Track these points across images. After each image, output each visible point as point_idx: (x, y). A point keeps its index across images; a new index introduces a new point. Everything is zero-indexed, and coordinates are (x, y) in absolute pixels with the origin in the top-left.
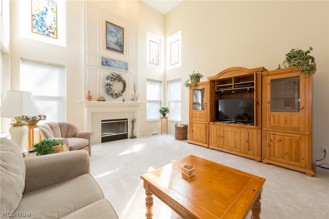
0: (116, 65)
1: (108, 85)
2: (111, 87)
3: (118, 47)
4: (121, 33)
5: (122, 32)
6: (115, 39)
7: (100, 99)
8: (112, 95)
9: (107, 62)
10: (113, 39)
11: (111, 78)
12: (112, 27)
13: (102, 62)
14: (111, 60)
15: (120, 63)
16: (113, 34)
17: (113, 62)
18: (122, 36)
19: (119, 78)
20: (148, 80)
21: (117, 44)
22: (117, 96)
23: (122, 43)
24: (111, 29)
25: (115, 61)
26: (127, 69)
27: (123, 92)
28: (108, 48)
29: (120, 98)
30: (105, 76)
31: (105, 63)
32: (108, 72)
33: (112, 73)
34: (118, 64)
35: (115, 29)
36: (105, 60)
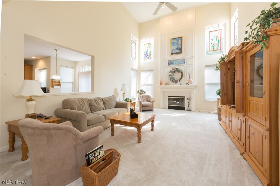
0: (177, 63)
1: (171, 75)
2: (172, 77)
3: (178, 51)
4: (180, 41)
5: (181, 40)
6: (176, 46)
7: (166, 84)
8: (173, 81)
9: (171, 62)
10: (175, 47)
11: (172, 71)
12: (174, 40)
13: (169, 63)
14: (173, 60)
15: (180, 60)
16: (175, 44)
17: (175, 61)
18: (181, 43)
19: (177, 70)
20: (206, 66)
21: (177, 49)
22: (176, 82)
23: (181, 47)
24: (174, 42)
25: (176, 60)
26: (185, 63)
27: (181, 79)
28: (172, 54)
29: (179, 83)
30: (169, 71)
31: (170, 63)
32: (171, 68)
33: (173, 68)
34: (178, 61)
35: (176, 41)
36: (170, 61)
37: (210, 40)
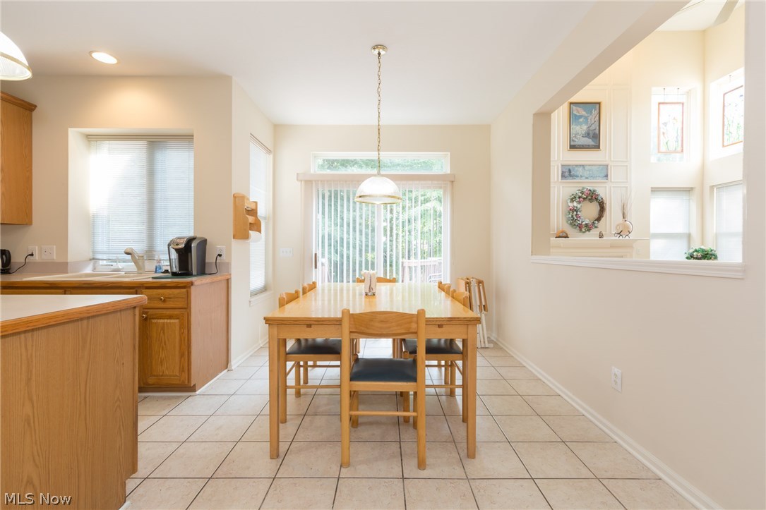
0: (586, 174)
1: (574, 210)
2: (578, 213)
3: (590, 140)
4: (595, 113)
5: (598, 110)
6: (585, 127)
7: (561, 235)
8: (580, 227)
9: (570, 171)
10: (580, 129)
11: (579, 198)
12: (579, 109)
13: (563, 172)
14: (576, 166)
15: (593, 167)
16: (581, 120)
17: (581, 169)
18: (597, 118)
19: (592, 197)
20: (654, 190)
21: (587, 135)
22: (588, 228)
23: (597, 131)
24: (578, 112)
25: (583, 166)
26: (607, 176)
27: (599, 219)
28: (572, 147)
29: (595, 232)
30: (568, 197)
31: (567, 174)
32: (572, 187)
33: (581, 189)
34: (589, 171)
35: (585, 111)
36: (568, 168)
37: (661, 126)
